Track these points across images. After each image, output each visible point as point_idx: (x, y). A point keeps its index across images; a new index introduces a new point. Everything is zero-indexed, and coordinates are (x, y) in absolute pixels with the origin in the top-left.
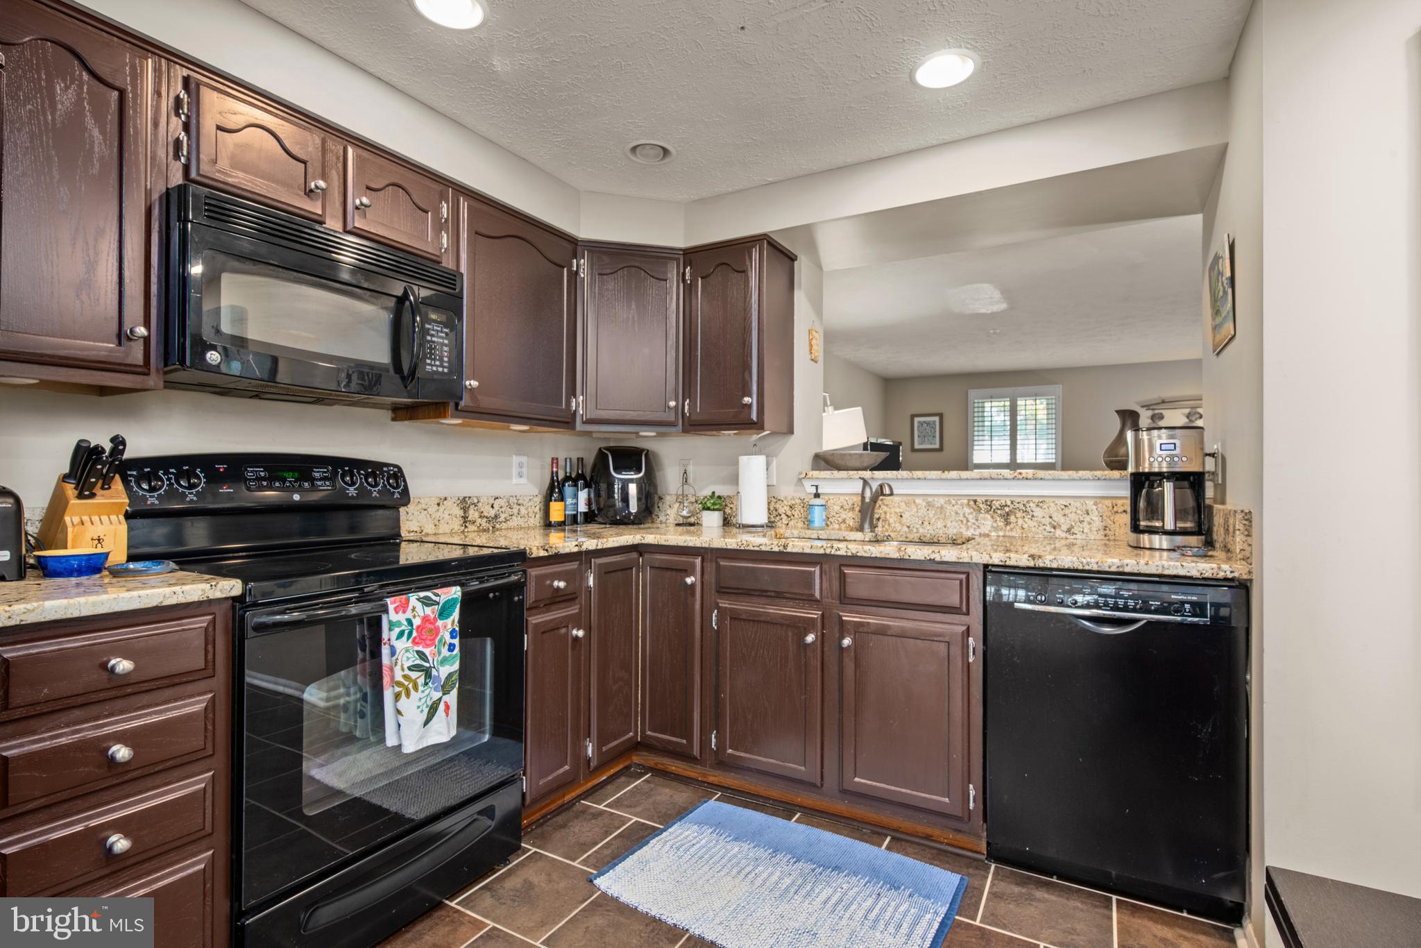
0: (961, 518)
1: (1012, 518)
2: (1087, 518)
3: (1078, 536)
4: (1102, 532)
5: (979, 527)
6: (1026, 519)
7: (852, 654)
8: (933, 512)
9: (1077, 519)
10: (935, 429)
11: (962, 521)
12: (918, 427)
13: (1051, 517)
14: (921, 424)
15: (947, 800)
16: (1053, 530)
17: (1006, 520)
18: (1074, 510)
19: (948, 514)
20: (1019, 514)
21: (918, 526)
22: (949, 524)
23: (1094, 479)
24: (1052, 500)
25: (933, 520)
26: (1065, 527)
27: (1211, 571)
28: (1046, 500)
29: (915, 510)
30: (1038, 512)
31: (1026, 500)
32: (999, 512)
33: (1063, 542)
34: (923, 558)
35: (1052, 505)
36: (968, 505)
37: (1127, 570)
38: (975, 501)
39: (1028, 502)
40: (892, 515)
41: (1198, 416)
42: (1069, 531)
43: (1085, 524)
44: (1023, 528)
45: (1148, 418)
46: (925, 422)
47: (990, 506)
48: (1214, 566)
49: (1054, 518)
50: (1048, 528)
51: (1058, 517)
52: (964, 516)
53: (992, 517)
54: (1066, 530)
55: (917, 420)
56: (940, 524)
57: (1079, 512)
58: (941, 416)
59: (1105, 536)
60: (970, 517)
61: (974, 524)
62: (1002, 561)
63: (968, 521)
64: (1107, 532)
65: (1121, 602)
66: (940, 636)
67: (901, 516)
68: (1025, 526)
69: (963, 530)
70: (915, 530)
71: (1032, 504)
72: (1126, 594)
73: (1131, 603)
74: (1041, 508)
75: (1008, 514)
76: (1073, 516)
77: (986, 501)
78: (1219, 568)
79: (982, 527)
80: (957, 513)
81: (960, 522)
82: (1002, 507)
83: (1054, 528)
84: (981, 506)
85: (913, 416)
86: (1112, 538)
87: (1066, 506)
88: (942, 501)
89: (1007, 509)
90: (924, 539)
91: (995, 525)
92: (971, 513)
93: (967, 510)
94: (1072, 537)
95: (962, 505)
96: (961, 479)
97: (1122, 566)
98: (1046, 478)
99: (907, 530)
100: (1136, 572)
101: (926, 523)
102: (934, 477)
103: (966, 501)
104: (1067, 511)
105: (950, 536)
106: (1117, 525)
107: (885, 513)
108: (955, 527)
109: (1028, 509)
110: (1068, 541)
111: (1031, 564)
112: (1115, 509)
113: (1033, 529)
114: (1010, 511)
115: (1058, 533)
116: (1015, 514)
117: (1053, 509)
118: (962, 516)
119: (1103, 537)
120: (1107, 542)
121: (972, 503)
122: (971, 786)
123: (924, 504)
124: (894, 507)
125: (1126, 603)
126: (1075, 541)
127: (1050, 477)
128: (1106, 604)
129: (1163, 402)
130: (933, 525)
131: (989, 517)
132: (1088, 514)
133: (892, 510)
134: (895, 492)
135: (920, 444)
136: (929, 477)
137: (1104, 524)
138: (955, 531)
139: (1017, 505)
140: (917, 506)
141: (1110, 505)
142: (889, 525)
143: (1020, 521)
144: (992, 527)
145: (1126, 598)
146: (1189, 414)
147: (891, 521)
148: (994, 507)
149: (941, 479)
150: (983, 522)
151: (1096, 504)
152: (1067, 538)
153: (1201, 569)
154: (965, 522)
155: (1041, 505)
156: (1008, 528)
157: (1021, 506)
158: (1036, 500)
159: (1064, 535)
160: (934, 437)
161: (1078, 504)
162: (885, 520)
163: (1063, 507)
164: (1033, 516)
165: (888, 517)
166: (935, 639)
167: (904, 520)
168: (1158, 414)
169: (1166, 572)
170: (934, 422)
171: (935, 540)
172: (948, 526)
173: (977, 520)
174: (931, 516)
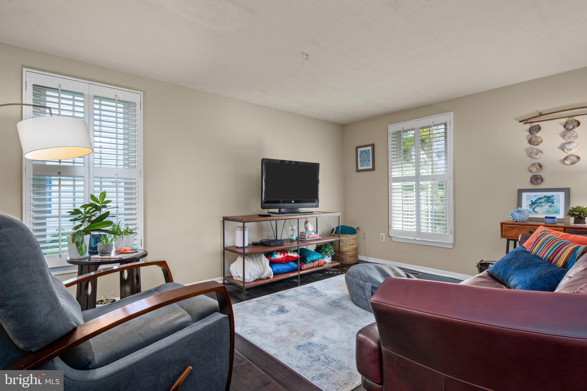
10: (369, 155)
12: (360, 155)
14: (361, 152)
41: (575, 124)
45: (526, 131)
46: (364, 151)
55: (359, 150)
58: (373, 146)
85: (357, 148)
129: (541, 115)
135: (361, 167)
146: (567, 122)
160: (369, 161)
168: (535, 126)
170: (369, 150)
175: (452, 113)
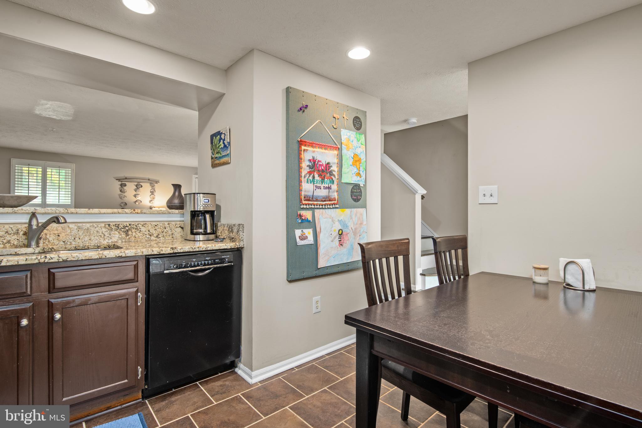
0: (101, 234)
1: (130, 233)
2: (165, 230)
3: (161, 239)
4: (171, 236)
5: (111, 238)
6: (137, 233)
7: (61, 323)
8: (82, 232)
9: (161, 231)
11: (101, 236)
13: (149, 231)
15: (126, 381)
16: (150, 237)
17: (126, 234)
18: (160, 227)
19: (92, 232)
20: (133, 231)
21: (71, 241)
22: (93, 238)
23: (168, 213)
24: (149, 223)
25: (82, 236)
26: (155, 235)
27: (234, 246)
28: (147, 223)
29: (69, 231)
30: (143, 229)
31: (137, 223)
32: (123, 230)
33: (154, 242)
34: (115, 256)
35: (150, 225)
36: (105, 227)
37: (209, 249)
38: (109, 225)
39: (138, 224)
40: (51, 235)
41: (140, 186)
42: (157, 237)
43: (164, 233)
44: (135, 237)
45: (119, 185)
47: (117, 227)
48: (235, 244)
49: (151, 231)
50: (148, 236)
51: (152, 231)
52: (102, 233)
53: (119, 233)
54: (156, 236)
56: (87, 238)
57: (161, 228)
59: (172, 237)
60: (106, 234)
61: (108, 237)
62: (158, 252)
63: (104, 235)
64: (173, 236)
65: (206, 262)
66: (123, 296)
67: (59, 236)
68: (137, 236)
69: (102, 241)
70: (69, 243)
71: (140, 225)
72: (208, 258)
73: (210, 262)
74: (144, 227)
75: (127, 231)
76: (159, 230)
77: (116, 225)
78: (236, 244)
79: (113, 238)
80: (97, 232)
81: (99, 237)
82: (124, 227)
83: (151, 236)
84: (112, 227)
86: (175, 238)
87: (156, 225)
88: (88, 225)
89: (127, 228)
90: (78, 248)
91: (120, 236)
92: (107, 231)
93: (104, 230)
94: (158, 239)
95: (101, 227)
96: (100, 213)
97: (207, 248)
98: (147, 212)
99: (63, 243)
100: (211, 249)
101: (77, 239)
102: (83, 212)
103: (103, 225)
104: (156, 228)
105: (96, 244)
106: (177, 232)
107: (46, 234)
108: (97, 240)
109: (138, 228)
110: (157, 241)
111: (172, 252)
112: (176, 226)
113: (140, 237)
114: (129, 229)
115: (152, 238)
116: (131, 230)
117: (150, 227)
118: (101, 233)
119: (171, 238)
120: (173, 240)
121: (107, 226)
122: (139, 367)
123: (76, 227)
124: (53, 230)
125: (208, 262)
126: (160, 241)
127: (149, 212)
128: (201, 264)
129: (126, 178)
130: (82, 239)
131: (117, 233)
132: (165, 229)
133: (52, 232)
134: (68, 221)
136: (79, 212)
137: (172, 232)
138: (96, 242)
139: (133, 226)
140: (70, 229)
141: (174, 224)
142: (49, 241)
143: (134, 234)
144: (119, 237)
145: (208, 260)
146: (137, 185)
147: (51, 239)
148: (120, 228)
149: (88, 213)
150: (113, 235)
151: (169, 224)
152: (156, 240)
153: (231, 245)
154: (103, 236)
155: (144, 225)
156: (128, 237)
157: (135, 227)
158: (142, 223)
159: (155, 239)
161: (161, 225)
162: (46, 239)
163: (155, 226)
164: (140, 231)
165: (48, 237)
166: (120, 298)
167: (61, 238)
168: (123, 183)
169: (221, 248)
171: (86, 248)
172: (92, 239)
173: (110, 235)
174: (81, 234)
175: (74, 164)
